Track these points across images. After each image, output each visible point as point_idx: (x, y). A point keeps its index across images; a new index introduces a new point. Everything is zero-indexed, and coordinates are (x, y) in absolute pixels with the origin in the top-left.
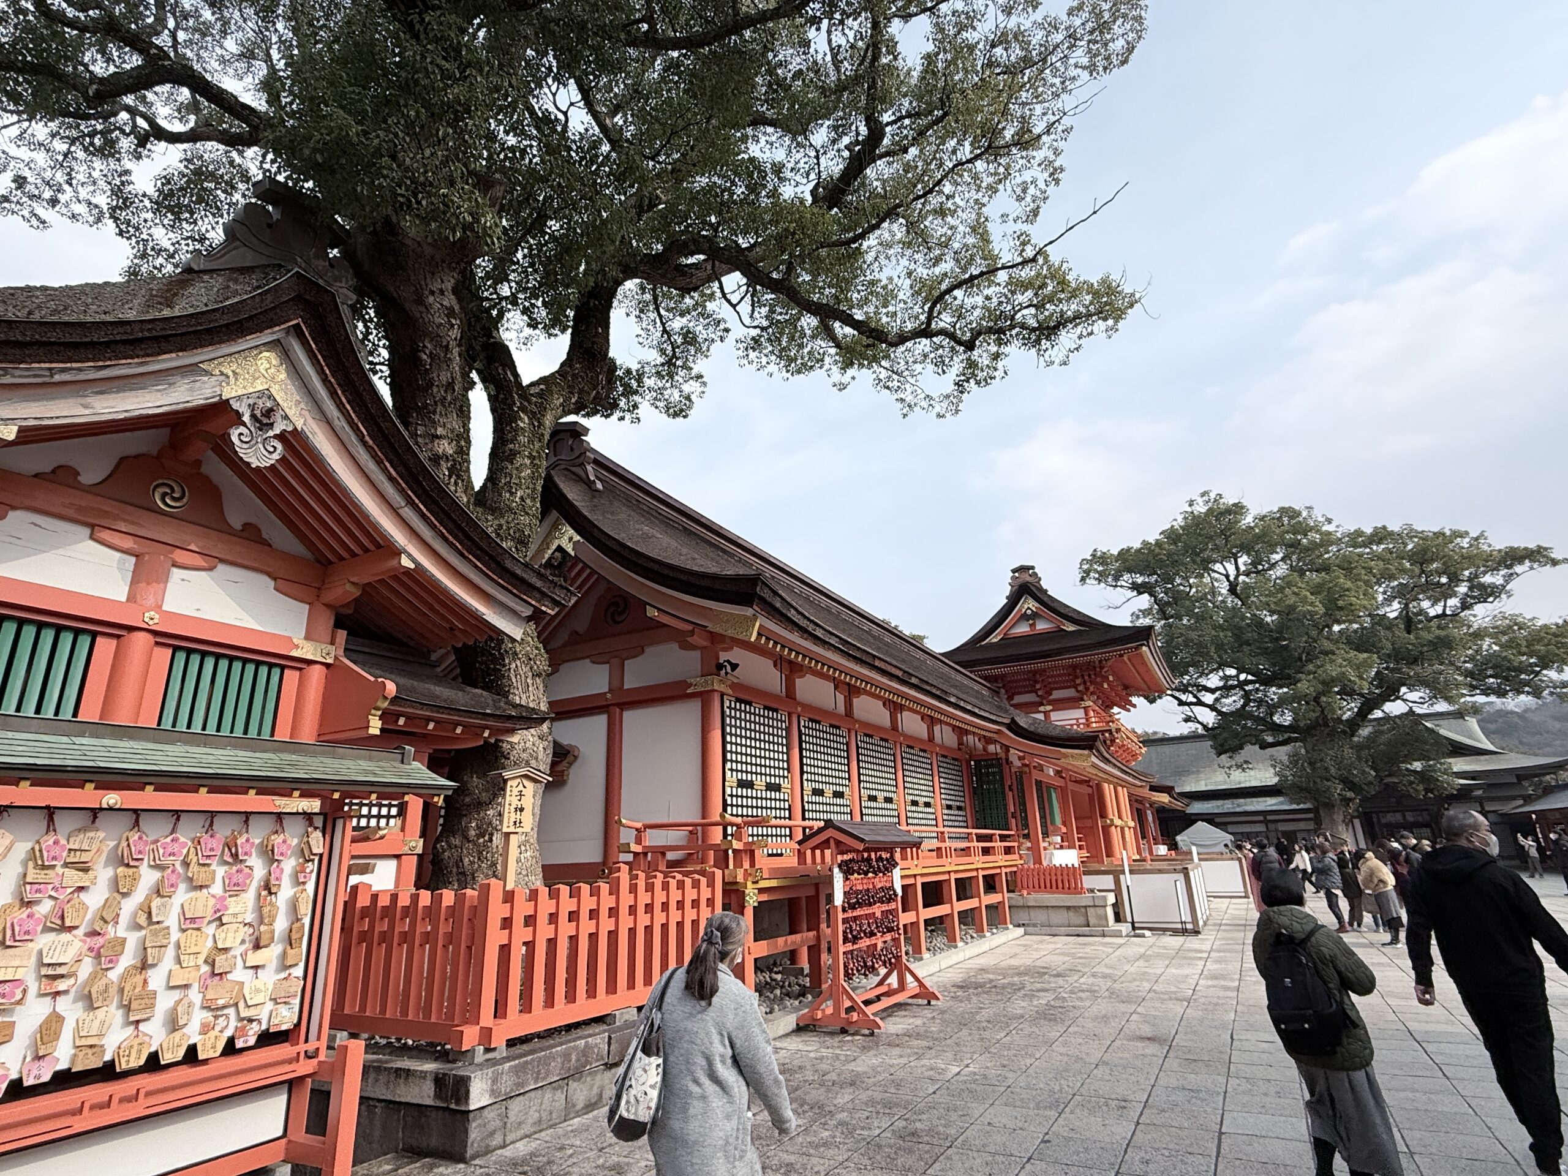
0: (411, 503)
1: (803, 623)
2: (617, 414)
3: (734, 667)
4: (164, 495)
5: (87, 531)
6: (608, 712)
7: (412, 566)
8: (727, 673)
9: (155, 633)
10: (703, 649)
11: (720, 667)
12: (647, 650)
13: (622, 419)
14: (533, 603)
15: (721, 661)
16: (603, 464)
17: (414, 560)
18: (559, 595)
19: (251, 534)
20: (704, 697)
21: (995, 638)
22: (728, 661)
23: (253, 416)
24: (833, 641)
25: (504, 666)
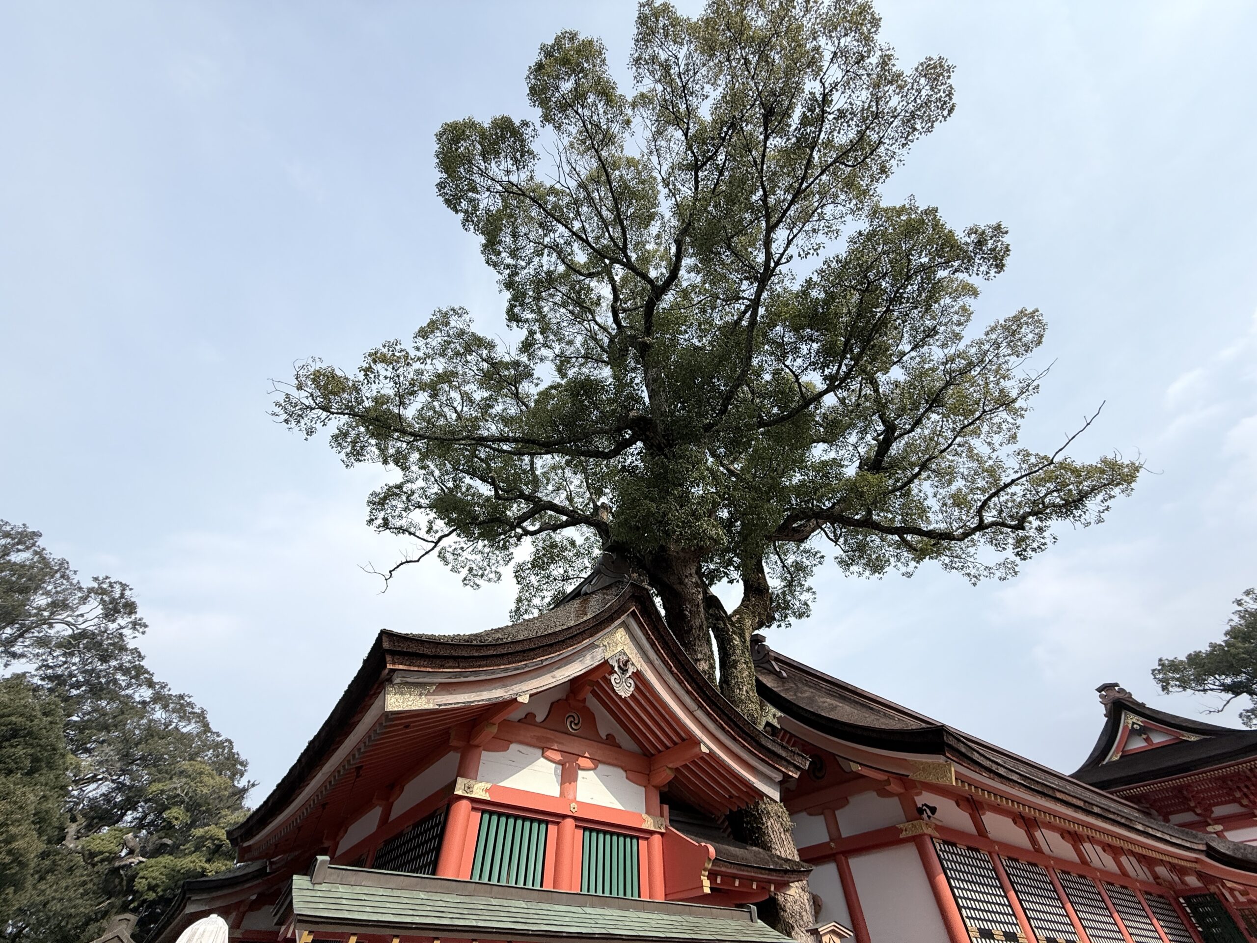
0: (701, 707)
1: (987, 764)
2: (776, 624)
3: (933, 810)
4: (571, 722)
5: (539, 752)
6: (835, 861)
7: (708, 752)
8: (929, 817)
9: (576, 819)
10: (899, 795)
11: (920, 811)
12: (851, 799)
13: (779, 626)
14: (783, 770)
15: (920, 805)
16: (780, 659)
17: (708, 747)
18: (798, 761)
19: (610, 741)
20: (917, 841)
21: (1114, 756)
22: (925, 805)
23: (619, 667)
24: (1015, 777)
25: (763, 824)
